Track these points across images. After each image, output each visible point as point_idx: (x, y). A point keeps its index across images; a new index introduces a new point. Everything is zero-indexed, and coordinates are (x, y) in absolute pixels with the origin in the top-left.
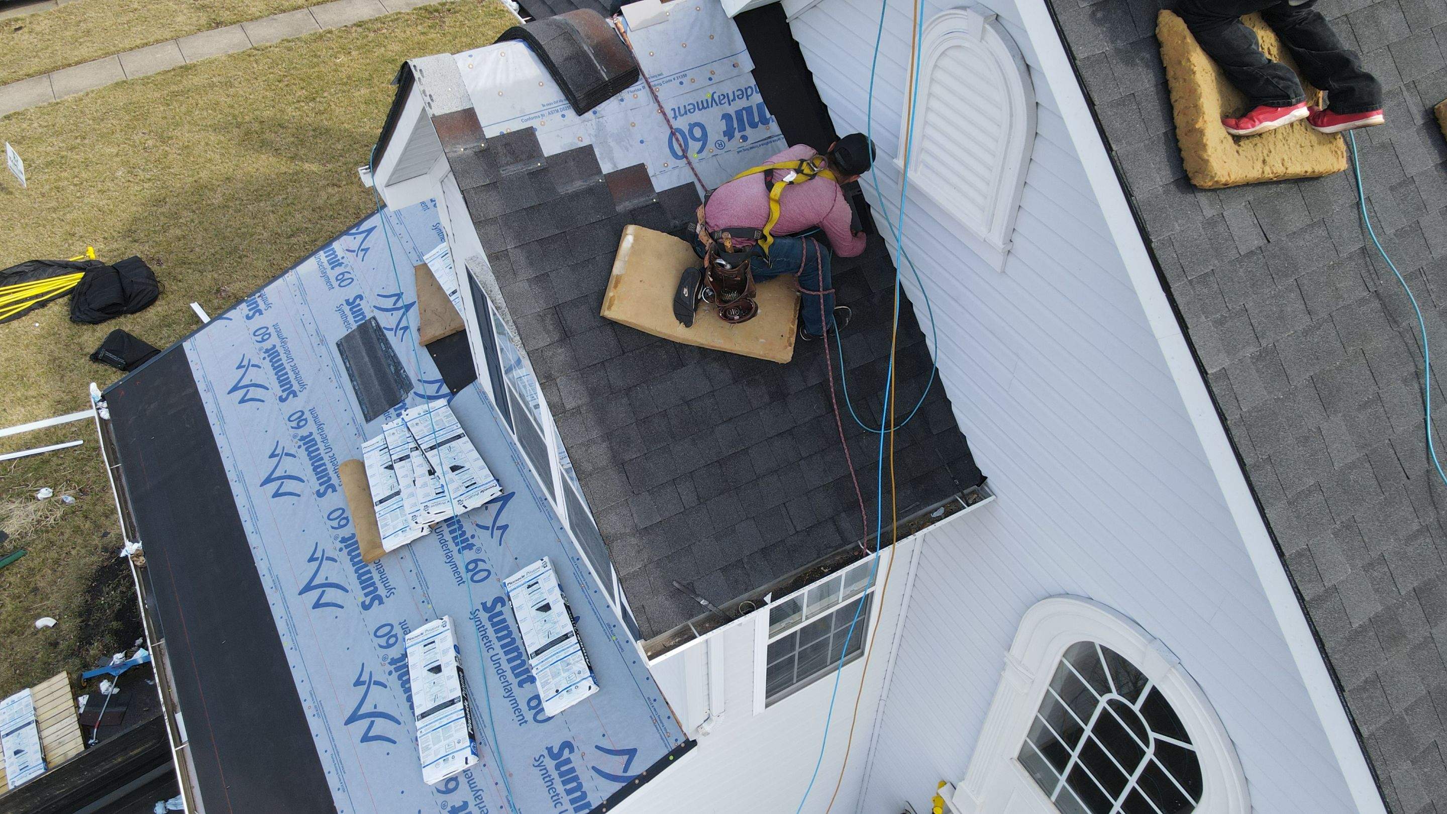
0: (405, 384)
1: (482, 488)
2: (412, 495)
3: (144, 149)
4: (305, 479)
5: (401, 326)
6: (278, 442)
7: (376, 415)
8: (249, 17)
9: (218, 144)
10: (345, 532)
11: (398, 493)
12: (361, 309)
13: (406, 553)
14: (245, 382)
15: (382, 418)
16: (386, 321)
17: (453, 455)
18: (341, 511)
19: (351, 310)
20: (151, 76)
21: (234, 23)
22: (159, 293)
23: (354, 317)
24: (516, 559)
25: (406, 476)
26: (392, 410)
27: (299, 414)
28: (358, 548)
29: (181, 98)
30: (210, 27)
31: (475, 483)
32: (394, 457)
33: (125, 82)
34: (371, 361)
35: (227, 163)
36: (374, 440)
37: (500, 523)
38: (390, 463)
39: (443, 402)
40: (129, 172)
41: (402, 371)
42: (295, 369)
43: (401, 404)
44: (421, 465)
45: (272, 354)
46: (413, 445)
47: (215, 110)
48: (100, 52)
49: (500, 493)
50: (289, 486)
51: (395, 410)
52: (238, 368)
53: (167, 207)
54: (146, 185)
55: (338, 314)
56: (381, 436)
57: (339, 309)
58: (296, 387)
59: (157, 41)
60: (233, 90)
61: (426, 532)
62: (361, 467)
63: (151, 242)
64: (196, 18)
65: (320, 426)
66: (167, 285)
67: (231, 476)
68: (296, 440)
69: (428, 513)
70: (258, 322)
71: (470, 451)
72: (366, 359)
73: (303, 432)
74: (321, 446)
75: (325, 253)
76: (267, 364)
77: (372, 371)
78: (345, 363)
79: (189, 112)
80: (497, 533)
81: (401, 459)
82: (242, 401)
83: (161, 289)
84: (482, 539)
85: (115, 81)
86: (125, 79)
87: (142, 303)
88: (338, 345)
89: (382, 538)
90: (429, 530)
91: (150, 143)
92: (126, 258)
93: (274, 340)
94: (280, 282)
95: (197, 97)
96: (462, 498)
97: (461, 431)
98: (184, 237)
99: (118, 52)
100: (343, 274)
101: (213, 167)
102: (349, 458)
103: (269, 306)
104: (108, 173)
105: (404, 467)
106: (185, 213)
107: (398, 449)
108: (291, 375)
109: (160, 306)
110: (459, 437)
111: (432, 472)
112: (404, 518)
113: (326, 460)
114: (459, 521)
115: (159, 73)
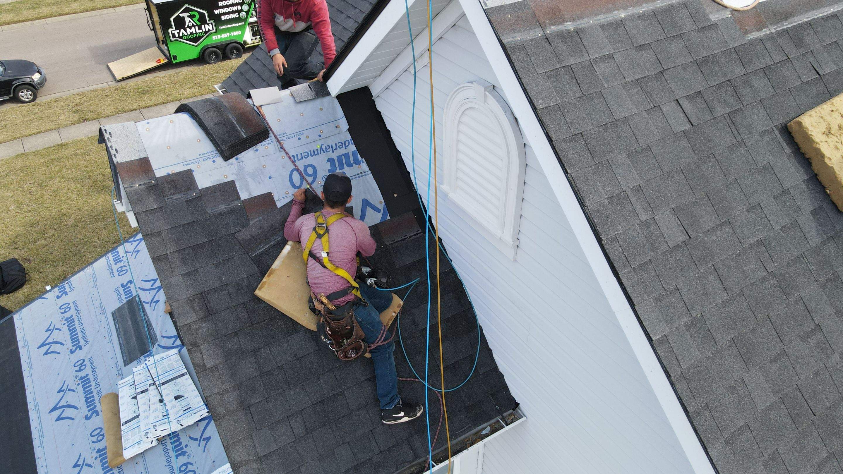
0: (153, 340)
1: (195, 411)
2: (147, 417)
3: (30, 192)
4: (79, 407)
5: (155, 300)
6: (65, 381)
7: (131, 361)
8: (104, 116)
9: (75, 189)
10: (100, 445)
11: (137, 416)
12: (130, 290)
13: (140, 460)
14: (50, 340)
15: (135, 362)
16: (145, 297)
17: (178, 388)
18: (99, 430)
19: (124, 290)
20: (40, 150)
21: (94, 119)
22: (26, 281)
23: (125, 295)
24: (214, 462)
25: (145, 404)
26: (142, 357)
27: (81, 361)
28: (106, 458)
29: (56, 163)
30: (79, 122)
31: (190, 408)
32: (138, 391)
33: (23, 154)
34: (133, 324)
35: (80, 200)
36: (127, 379)
37: (205, 436)
38: (135, 395)
39: (175, 351)
40: (18, 207)
41: (152, 330)
42: (83, 331)
43: (149, 353)
44: (155, 396)
45: (70, 321)
46: (151, 382)
47: (75, 169)
48: (11, 138)
49: (207, 414)
50: (69, 412)
51: (145, 357)
52: (46, 331)
53: (39, 227)
54: (27, 214)
55: (115, 293)
56: (132, 376)
57: (117, 290)
58: (82, 343)
59: (46, 131)
60: (89, 157)
61: (154, 444)
62: (116, 397)
63: (26, 249)
64: (71, 117)
65: (94, 370)
66: (32, 275)
67: (31, 406)
68: (77, 379)
69: (156, 430)
70: (65, 299)
71: (189, 385)
72: (130, 323)
73: (82, 374)
74: (93, 383)
75: (112, 254)
76: (65, 328)
77: (132, 331)
78: (116, 326)
79: (60, 171)
80: (203, 443)
81: (143, 392)
82: (46, 353)
83: (28, 278)
84: (193, 448)
85: (17, 154)
86: (23, 152)
87: (13, 288)
88: (113, 314)
89: (123, 449)
90: (156, 442)
91: (33, 189)
92: (8, 259)
93: (73, 312)
94: (81, 273)
95: (67, 162)
96: (180, 419)
97: (185, 371)
98: (47, 245)
99: (22, 137)
100: (121, 267)
101: (71, 203)
102: (110, 392)
103: (72, 289)
104: (5, 208)
105: (144, 397)
106: (50, 231)
107: (141, 385)
108: (80, 335)
109: (26, 288)
110: (183, 375)
111: (161, 401)
112: (140, 434)
113: (95, 393)
114: (178, 435)
115: (45, 149)
